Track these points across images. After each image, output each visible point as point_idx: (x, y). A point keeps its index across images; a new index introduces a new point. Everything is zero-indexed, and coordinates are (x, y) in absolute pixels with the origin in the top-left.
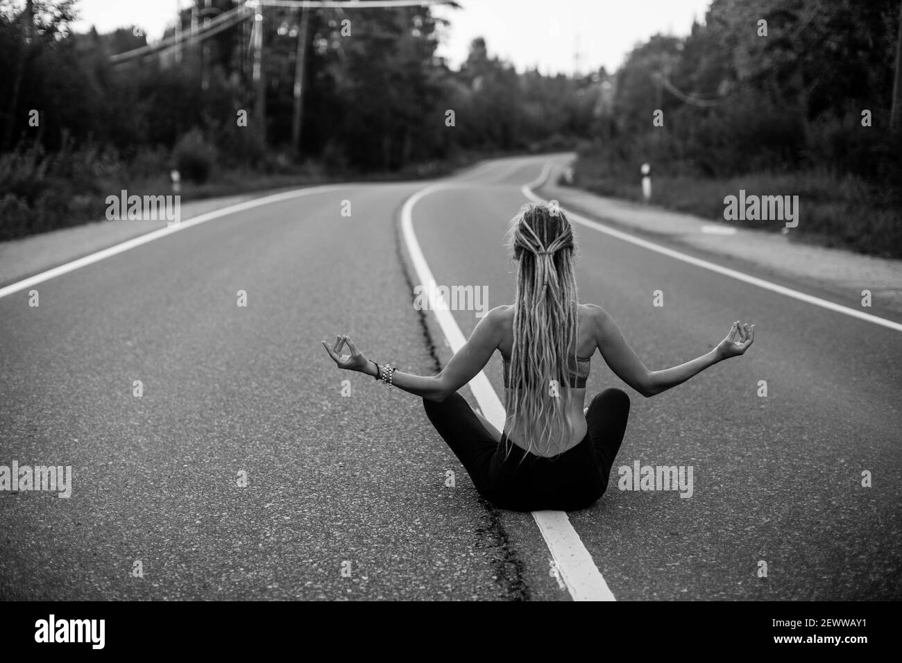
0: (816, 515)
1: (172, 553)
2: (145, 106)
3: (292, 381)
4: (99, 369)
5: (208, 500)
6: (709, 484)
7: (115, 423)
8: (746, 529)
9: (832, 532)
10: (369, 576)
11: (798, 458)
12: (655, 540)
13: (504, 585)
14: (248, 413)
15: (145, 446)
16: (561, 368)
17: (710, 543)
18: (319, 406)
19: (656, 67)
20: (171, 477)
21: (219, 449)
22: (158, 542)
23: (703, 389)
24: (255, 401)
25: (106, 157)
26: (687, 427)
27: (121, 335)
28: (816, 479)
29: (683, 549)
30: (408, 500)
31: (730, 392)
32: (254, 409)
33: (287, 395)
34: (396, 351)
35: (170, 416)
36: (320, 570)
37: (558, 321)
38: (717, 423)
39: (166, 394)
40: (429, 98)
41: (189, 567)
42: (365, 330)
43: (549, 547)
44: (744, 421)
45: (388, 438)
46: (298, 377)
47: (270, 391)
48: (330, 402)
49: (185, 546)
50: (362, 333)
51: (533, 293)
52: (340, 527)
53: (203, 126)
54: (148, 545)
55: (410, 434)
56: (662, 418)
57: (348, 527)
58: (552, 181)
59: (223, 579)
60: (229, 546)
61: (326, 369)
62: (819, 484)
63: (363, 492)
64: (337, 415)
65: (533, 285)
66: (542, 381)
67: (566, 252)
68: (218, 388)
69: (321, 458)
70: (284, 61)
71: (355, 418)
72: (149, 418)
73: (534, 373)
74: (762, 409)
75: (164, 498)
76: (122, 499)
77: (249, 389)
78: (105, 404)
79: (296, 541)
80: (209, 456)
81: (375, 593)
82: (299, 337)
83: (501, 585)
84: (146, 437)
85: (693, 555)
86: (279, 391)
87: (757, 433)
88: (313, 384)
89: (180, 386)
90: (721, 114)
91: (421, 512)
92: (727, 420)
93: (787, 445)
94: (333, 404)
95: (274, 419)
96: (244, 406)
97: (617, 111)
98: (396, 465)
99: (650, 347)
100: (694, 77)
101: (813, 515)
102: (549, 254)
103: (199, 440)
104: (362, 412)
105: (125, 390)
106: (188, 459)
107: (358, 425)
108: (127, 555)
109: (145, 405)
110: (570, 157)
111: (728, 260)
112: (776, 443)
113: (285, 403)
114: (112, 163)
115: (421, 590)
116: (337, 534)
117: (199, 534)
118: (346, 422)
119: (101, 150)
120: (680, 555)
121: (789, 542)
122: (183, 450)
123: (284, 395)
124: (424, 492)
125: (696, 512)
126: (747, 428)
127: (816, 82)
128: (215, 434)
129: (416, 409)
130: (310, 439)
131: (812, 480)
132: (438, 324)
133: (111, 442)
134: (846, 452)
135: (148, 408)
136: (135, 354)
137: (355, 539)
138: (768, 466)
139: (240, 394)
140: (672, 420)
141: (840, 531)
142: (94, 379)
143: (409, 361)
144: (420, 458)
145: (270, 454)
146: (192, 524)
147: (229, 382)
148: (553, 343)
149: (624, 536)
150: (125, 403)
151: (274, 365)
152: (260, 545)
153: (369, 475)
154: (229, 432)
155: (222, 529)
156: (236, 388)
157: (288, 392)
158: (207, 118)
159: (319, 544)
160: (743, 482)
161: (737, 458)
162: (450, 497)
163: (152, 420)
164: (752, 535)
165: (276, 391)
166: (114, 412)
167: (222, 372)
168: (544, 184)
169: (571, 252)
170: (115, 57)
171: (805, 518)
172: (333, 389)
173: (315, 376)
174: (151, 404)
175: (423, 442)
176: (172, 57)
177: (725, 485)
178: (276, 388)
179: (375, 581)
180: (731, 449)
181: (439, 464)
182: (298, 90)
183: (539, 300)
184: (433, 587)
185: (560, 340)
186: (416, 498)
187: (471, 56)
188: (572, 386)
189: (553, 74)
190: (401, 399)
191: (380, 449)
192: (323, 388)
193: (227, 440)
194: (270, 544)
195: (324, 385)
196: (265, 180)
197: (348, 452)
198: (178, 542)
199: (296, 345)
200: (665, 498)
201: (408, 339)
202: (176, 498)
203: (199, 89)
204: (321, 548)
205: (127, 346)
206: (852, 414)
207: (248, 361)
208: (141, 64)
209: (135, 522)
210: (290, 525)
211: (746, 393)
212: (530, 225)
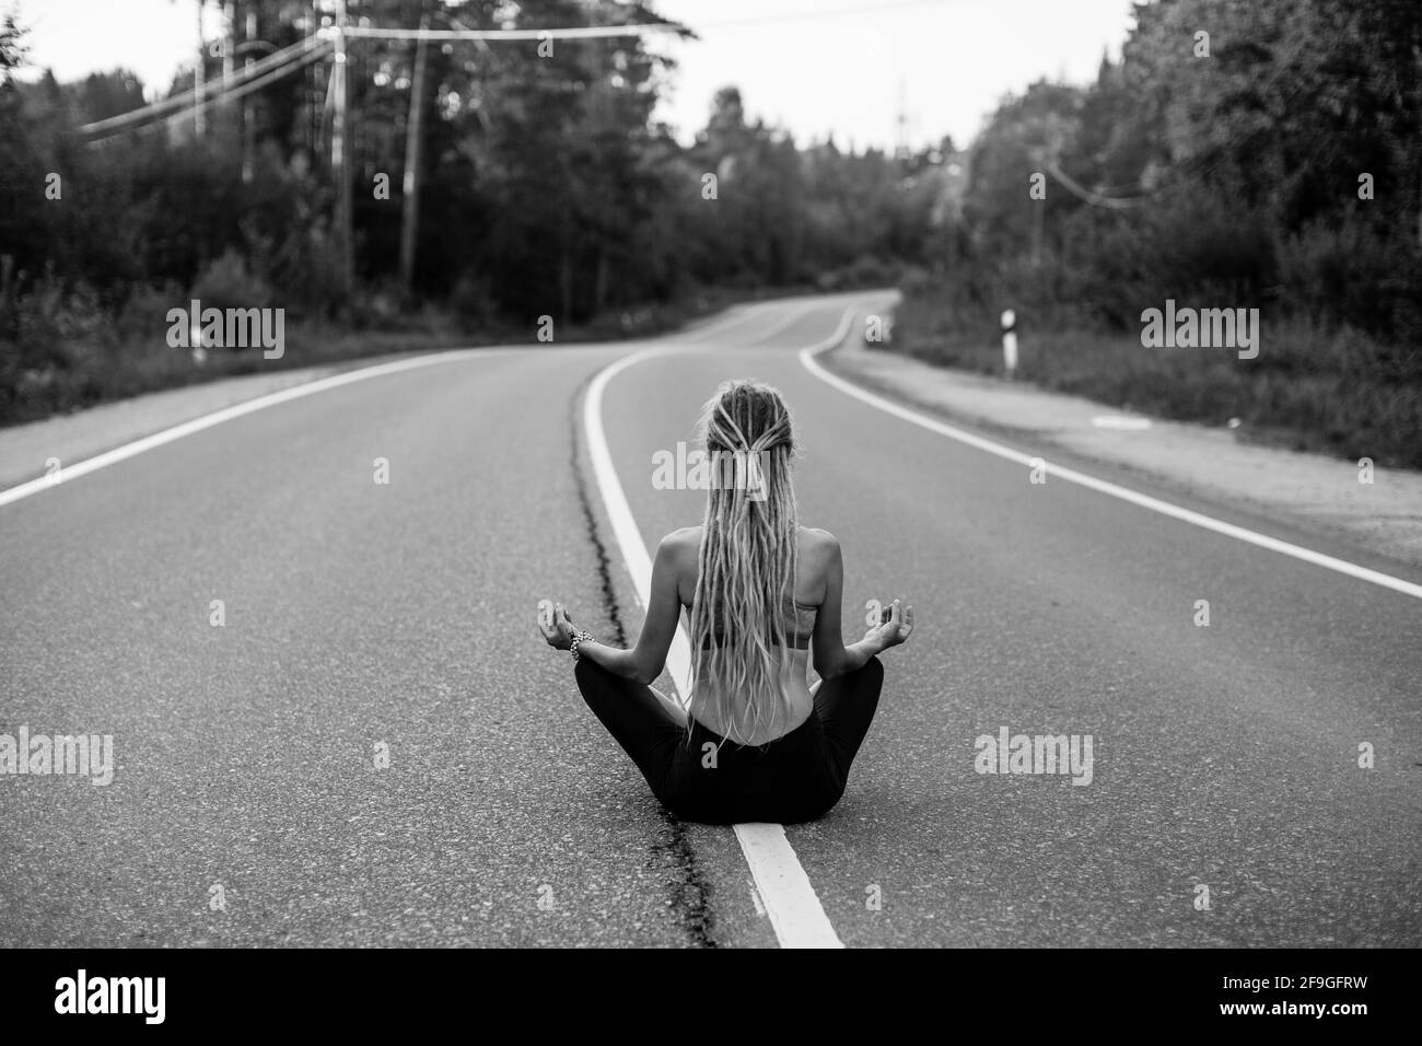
0: (1146, 829)
1: (218, 876)
2: (142, 213)
3: (393, 656)
4: (93, 641)
5: (266, 813)
7: (123, 715)
8: (1038, 846)
9: (1161, 848)
10: (494, 901)
11: (1144, 757)
12: (903, 858)
13: (681, 911)
14: (324, 700)
15: (172, 745)
16: (772, 617)
17: (982, 862)
18: (432, 690)
19: (1038, 139)
20: (213, 784)
21: (281, 749)
22: (198, 863)
23: (1025, 666)
24: (335, 684)
25: (76, 303)
27: (122, 593)
28: (1161, 784)
29: (941, 869)
30: (556, 811)
31: (1068, 668)
32: (334, 695)
33: (384, 676)
35: (206, 705)
36: (426, 895)
37: (766, 549)
38: (1035, 712)
39: (199, 676)
40: (641, 196)
41: (242, 893)
42: (509, 583)
44: (1078, 709)
45: (534, 733)
46: (401, 651)
47: (359, 670)
48: (449, 686)
49: (234, 868)
50: (505, 587)
51: (730, 509)
52: (457, 844)
53: (244, 247)
54: (184, 867)
56: (953, 705)
57: (467, 844)
58: (855, 341)
59: (290, 906)
60: (299, 867)
61: (446, 640)
62: (1163, 790)
63: (492, 802)
64: (459, 703)
65: (731, 496)
66: (743, 635)
67: (781, 451)
68: (279, 666)
69: (433, 760)
70: (386, 132)
71: (486, 707)
72: (175, 708)
73: (733, 623)
74: (1109, 693)
75: (202, 811)
76: (141, 813)
77: (325, 668)
78: (106, 690)
79: (393, 862)
80: (267, 757)
81: (501, 921)
82: (405, 595)
83: (676, 911)
84: (172, 734)
85: (953, 876)
86: (372, 671)
87: (1093, 725)
88: (424, 661)
89: (220, 665)
90: (1136, 221)
91: (574, 826)
92: (1052, 707)
93: (1132, 740)
94: (454, 688)
95: (364, 709)
96: (319, 691)
97: (971, 215)
98: (544, 767)
99: (958, 606)
100: (1101, 157)
101: (1141, 829)
103: (252, 737)
104: (498, 698)
105: (136, 671)
106: (235, 761)
107: (490, 716)
108: (155, 879)
109: (168, 692)
110: (891, 297)
111: (1124, 472)
113: (380, 687)
114: (88, 313)
115: (564, 919)
116: (451, 852)
117: (254, 854)
118: (472, 713)
119: (69, 290)
120: (935, 876)
121: (1095, 861)
122: (227, 750)
123: (380, 676)
124: (580, 801)
125: (972, 825)
127: (1306, 166)
128: (275, 729)
130: (417, 735)
131: (1154, 785)
132: (628, 573)
134: (1217, 749)
135: (172, 695)
136: (146, 620)
137: (477, 859)
139: (311, 675)
140: (968, 708)
141: (1172, 848)
142: (86, 656)
144: (579, 759)
145: (358, 754)
146: (245, 842)
147: (295, 659)
148: (759, 581)
149: (860, 854)
150: (136, 688)
151: (364, 634)
152: (342, 866)
153: (502, 781)
154: (296, 727)
155: (288, 848)
156: (306, 667)
157: (386, 672)
158: (252, 235)
159: (425, 865)
162: (618, 807)
163: (179, 711)
164: (1045, 853)
165: (368, 671)
166: (121, 700)
167: (285, 644)
168: (840, 346)
169: (788, 452)
170: (90, 127)
171: (1128, 832)
172: (455, 668)
173: (428, 650)
174: (176, 690)
175: (586, 737)
176: (188, 127)
178: (367, 667)
179: (501, 907)
181: (607, 766)
182: (410, 183)
183: (739, 519)
184: (582, 914)
185: (770, 577)
186: (568, 809)
187: (714, 120)
188: (790, 645)
189: (861, 151)
190: (558, 680)
191: (522, 748)
192: (439, 667)
193: (293, 737)
194: (356, 865)
195: (441, 662)
196: (352, 342)
197: (473, 752)
198: (226, 863)
199: (399, 606)
200: (930, 807)
201: (576, 596)
202: (220, 810)
203: (237, 182)
204: (428, 869)
205: (134, 608)
206: (1246, 699)
207: (324, 629)
208: (136, 139)
209: (163, 841)
210: (385, 843)
211: (1092, 670)
212: (729, 413)
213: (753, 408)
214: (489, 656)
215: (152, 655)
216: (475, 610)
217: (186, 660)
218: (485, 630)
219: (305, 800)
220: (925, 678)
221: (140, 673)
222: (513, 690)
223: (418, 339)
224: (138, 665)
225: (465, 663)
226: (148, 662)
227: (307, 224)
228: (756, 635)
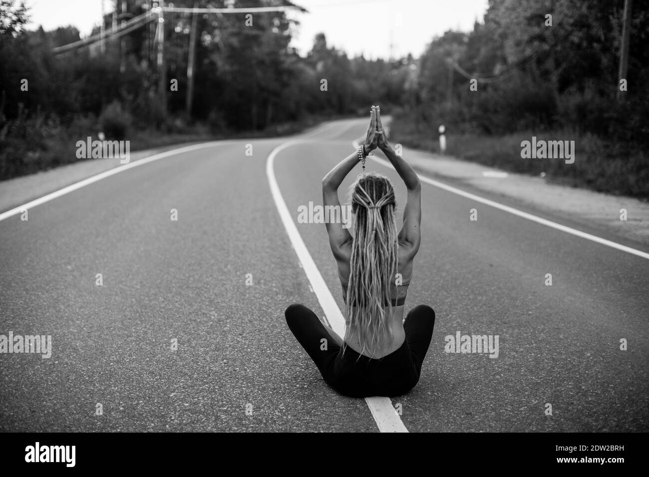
0: (571, 398)
2: (79, 84)
3: (189, 296)
4: (47, 287)
5: (128, 391)
6: (493, 374)
7: (59, 330)
8: (520, 409)
9: (583, 410)
11: (557, 352)
12: (454, 419)
14: (157, 321)
15: (82, 348)
16: (385, 292)
17: (495, 420)
18: (208, 315)
19: (449, 54)
20: (101, 373)
21: (136, 351)
22: (93, 424)
23: (486, 300)
24: (162, 312)
25: (50, 123)
26: (476, 329)
27: (63, 261)
28: (570, 369)
29: (475, 426)
30: (274, 389)
31: (506, 301)
32: (161, 318)
34: (263, 272)
35: (100, 324)
37: (383, 257)
38: (498, 326)
39: (97, 308)
40: (285, 78)
42: (240, 256)
43: (378, 425)
44: (517, 324)
45: (259, 341)
46: (192, 293)
47: (173, 304)
48: (216, 313)
49: (112, 428)
50: (239, 258)
51: (365, 237)
52: (225, 411)
53: (121, 99)
55: (275, 337)
56: (458, 322)
57: (231, 411)
61: (213, 287)
62: (572, 373)
63: (242, 384)
64: (221, 323)
65: (365, 231)
66: (371, 301)
67: (390, 207)
68: (135, 302)
69: (211, 357)
70: (180, 51)
71: (235, 325)
72: (84, 326)
73: (365, 294)
74: (530, 315)
75: (96, 390)
76: (65, 391)
77: (157, 303)
78: (52, 316)
79: (193, 423)
80: (129, 356)
82: (193, 262)
84: (83, 342)
85: (482, 430)
86: (179, 304)
87: (527, 333)
88: (203, 299)
89: (107, 301)
90: (496, 89)
91: (284, 399)
92: (505, 323)
93: (549, 343)
94: (219, 314)
95: (176, 326)
96: (154, 316)
97: (421, 85)
98: (266, 361)
99: (447, 267)
100: (476, 61)
101: (568, 398)
102: (377, 208)
103: (122, 344)
104: (240, 320)
105: (67, 304)
106: (113, 358)
107: (237, 331)
109: (82, 316)
110: (388, 119)
111: (502, 198)
112: (541, 341)
113: (184, 314)
114: (55, 127)
116: (223, 417)
117: (122, 418)
118: (228, 328)
119: (47, 117)
122: (109, 351)
123: (183, 307)
124: (286, 383)
125: (484, 396)
126: (519, 329)
127: (564, 65)
128: (133, 338)
129: (279, 318)
130: (202, 342)
131: (567, 370)
132: (294, 250)
133: (57, 346)
134: (591, 347)
135: (84, 318)
136: (73, 276)
137: (236, 421)
138: (536, 359)
139: (151, 306)
140: (465, 324)
141: (588, 410)
142: (44, 296)
143: (273, 280)
144: (282, 356)
146: (117, 410)
147: (142, 297)
148: (379, 273)
149: (432, 416)
150: (66, 314)
151: (175, 283)
152: (167, 426)
153: (246, 370)
154: (143, 337)
155: (139, 414)
156: (148, 302)
157: (186, 305)
158: (124, 93)
159: (210, 425)
160: (518, 372)
161: (513, 353)
162: (305, 386)
163: (86, 328)
164: (525, 414)
165: (177, 304)
166: (59, 322)
167: (138, 289)
169: (394, 208)
170: (57, 49)
171: (562, 400)
172: (218, 302)
173: (205, 292)
174: (85, 315)
175: (285, 343)
176: (98, 49)
177: (504, 375)
178: (177, 302)
180: (508, 347)
181: (297, 360)
182: (190, 72)
183: (369, 242)
185: (385, 271)
186: (280, 388)
187: (315, 47)
188: (394, 305)
189: (374, 59)
191: (254, 349)
192: (211, 301)
193: (142, 344)
194: (174, 425)
196: (166, 139)
197: (230, 352)
198: (107, 424)
199: (191, 268)
200: (461, 385)
201: (272, 262)
202: (105, 390)
203: (118, 72)
204: (212, 428)
205: (68, 269)
206: (595, 318)
207: (156, 280)
208: (76, 54)
209: (75, 410)
210: (189, 410)
211: (518, 302)
212: (364, 188)
213: (376, 185)
214: (234, 296)
215: (75, 295)
216: (226, 270)
217: (91, 298)
218: (231, 281)
219: (148, 383)
220: (441, 307)
221: (69, 305)
222: (247, 315)
223: (194, 137)
224: (68, 300)
225: (223, 300)
226: (73, 300)
227: (148, 89)
228: (377, 300)
